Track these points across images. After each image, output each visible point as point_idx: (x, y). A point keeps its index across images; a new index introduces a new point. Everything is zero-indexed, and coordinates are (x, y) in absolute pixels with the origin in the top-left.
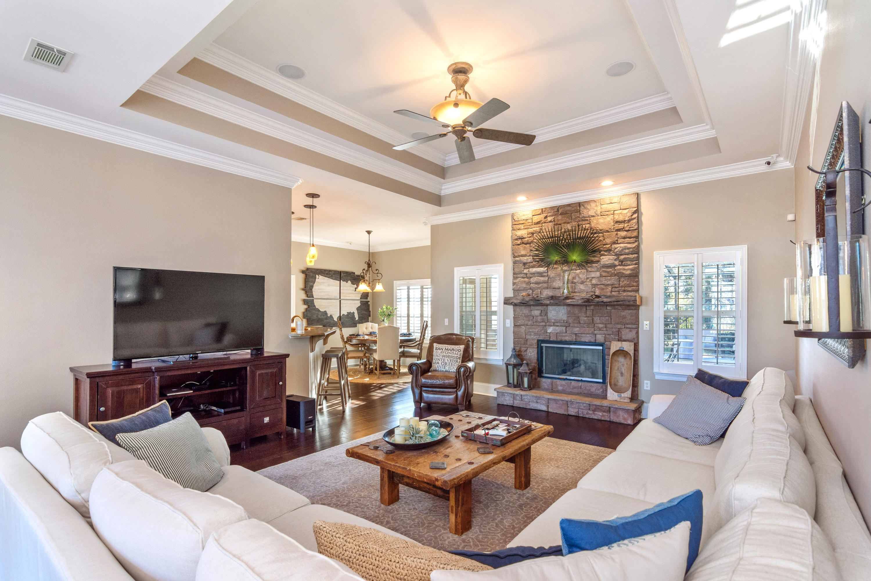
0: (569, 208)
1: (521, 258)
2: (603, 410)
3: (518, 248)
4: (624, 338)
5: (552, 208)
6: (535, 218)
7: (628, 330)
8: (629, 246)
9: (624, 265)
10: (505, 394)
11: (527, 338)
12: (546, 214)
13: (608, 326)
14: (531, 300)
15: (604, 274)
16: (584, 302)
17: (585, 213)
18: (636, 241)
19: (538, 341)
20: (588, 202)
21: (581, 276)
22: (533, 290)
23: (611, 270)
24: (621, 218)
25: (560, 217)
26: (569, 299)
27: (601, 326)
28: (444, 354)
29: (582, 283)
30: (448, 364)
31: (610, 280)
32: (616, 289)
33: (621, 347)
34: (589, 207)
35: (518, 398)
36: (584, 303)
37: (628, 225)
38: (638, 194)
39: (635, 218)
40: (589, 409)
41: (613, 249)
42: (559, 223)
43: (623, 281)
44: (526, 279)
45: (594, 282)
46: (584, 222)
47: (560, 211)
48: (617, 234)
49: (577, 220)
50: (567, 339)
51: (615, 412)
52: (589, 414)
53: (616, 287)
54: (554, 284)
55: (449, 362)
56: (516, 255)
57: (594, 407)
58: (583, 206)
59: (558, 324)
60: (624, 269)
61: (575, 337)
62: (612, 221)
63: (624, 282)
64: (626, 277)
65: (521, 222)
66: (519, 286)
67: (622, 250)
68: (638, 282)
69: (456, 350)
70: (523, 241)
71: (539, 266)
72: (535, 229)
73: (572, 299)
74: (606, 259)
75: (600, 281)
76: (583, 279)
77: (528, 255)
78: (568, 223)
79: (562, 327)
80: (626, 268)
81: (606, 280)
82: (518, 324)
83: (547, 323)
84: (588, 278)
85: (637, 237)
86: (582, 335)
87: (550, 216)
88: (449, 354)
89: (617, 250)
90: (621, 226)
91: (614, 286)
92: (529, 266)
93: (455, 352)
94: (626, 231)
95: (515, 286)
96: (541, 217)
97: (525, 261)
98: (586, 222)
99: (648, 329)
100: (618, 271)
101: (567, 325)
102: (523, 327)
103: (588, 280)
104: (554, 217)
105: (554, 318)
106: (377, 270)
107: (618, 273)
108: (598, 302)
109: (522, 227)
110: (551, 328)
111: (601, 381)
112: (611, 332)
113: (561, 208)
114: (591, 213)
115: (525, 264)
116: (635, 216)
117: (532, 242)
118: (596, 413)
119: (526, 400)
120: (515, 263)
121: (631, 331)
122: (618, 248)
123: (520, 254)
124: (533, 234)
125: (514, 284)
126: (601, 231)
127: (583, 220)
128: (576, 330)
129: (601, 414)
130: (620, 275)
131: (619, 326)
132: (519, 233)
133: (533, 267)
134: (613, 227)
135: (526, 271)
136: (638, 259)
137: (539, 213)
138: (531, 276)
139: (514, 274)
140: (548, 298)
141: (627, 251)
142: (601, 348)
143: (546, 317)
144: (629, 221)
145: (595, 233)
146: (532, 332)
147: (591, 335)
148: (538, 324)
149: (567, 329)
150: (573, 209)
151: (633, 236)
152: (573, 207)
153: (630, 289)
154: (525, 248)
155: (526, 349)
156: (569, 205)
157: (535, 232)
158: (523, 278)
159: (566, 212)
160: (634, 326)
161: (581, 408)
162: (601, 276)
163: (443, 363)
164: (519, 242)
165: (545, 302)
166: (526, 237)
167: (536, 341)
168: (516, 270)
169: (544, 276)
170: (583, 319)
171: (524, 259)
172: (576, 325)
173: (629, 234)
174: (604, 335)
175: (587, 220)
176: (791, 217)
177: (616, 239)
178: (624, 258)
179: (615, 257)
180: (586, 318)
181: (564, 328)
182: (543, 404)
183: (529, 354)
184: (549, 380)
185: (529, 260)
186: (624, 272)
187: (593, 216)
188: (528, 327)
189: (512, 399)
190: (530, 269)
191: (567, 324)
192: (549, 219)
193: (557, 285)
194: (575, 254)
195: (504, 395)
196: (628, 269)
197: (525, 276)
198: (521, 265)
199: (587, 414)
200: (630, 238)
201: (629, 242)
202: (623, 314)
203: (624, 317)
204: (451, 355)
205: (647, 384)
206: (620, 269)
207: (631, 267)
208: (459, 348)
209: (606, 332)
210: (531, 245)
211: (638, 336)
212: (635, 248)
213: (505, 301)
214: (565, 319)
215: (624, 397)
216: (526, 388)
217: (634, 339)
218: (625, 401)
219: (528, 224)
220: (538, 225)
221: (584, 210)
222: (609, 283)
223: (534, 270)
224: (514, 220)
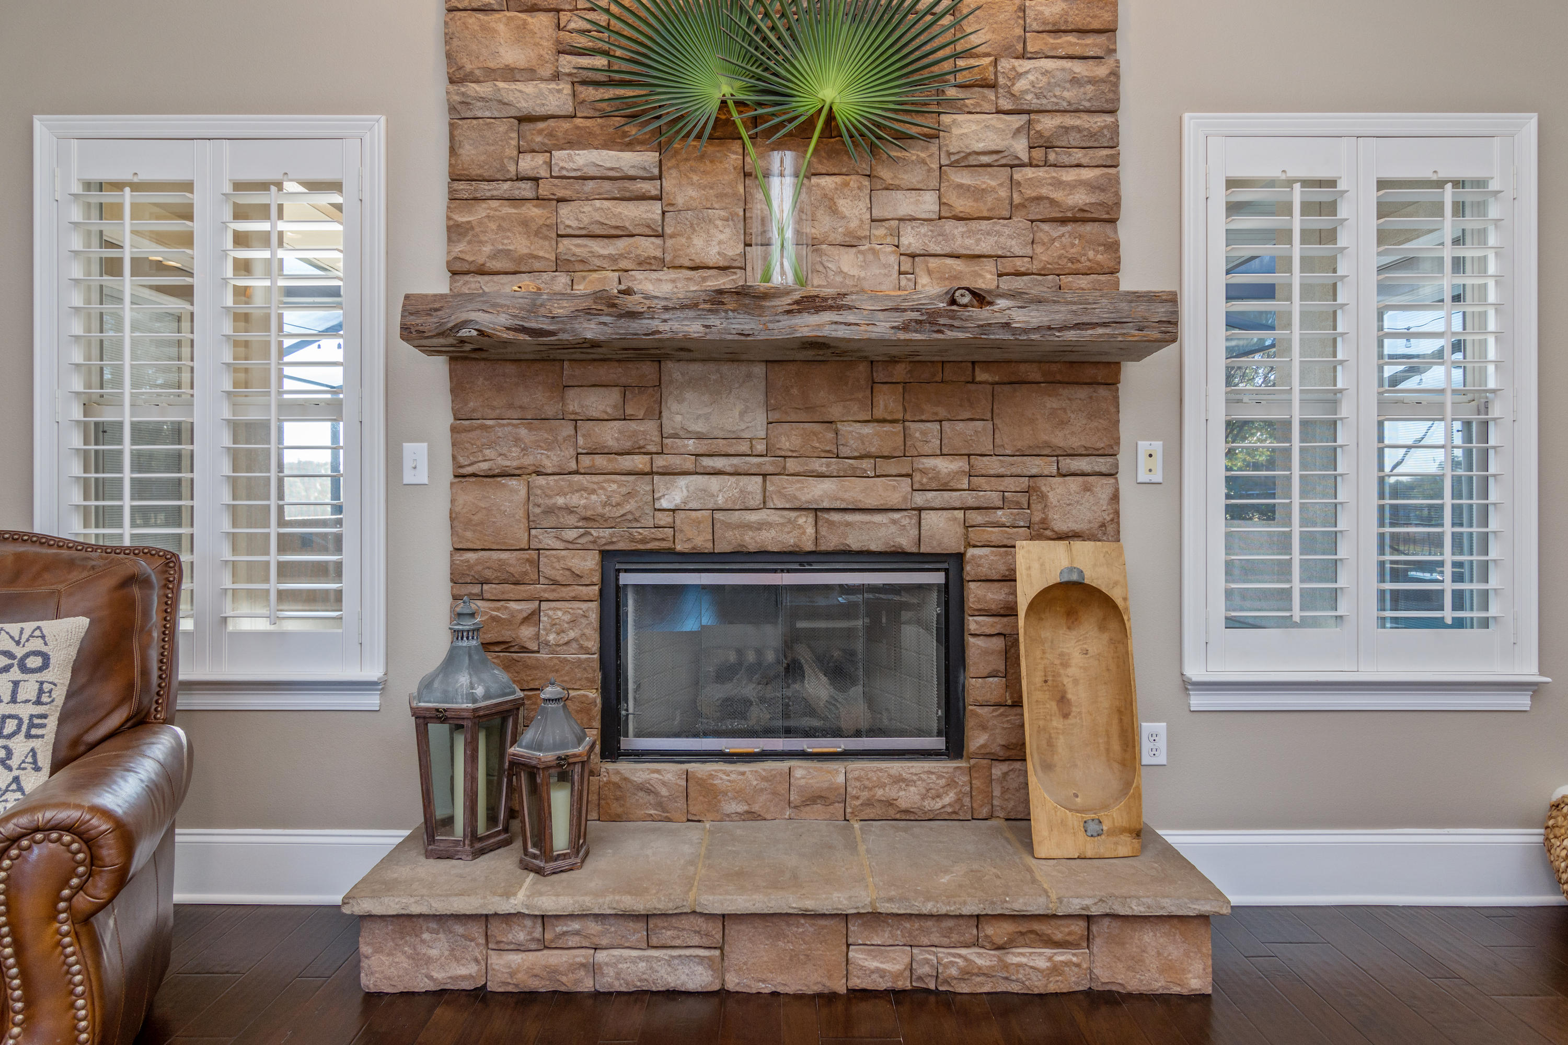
1: (501, 85)
2: (1056, 936)
3: (484, 28)
4: (1060, 520)
7: (1074, 484)
8: (1074, 70)
9: (1056, 166)
11: (536, 543)
13: (982, 464)
14: (588, 312)
15: (962, 205)
16: (904, 329)
19: (605, 555)
22: (573, 269)
23: (994, 182)
26: (818, 310)
27: (945, 465)
29: (851, 244)
31: (988, 233)
33: (1071, 570)
35: (516, 936)
40: (976, 944)
41: (1002, 80)
43: (1049, 246)
44: (533, 211)
45: (911, 239)
54: (698, 241)
56: (469, 67)
59: (720, 462)
60: (1058, 184)
61: (810, 530)
63: (1056, 247)
64: (1065, 221)
66: (487, 249)
67: (1050, 89)
68: (1113, 247)
71: (608, 144)
73: (839, 308)
74: (972, 128)
76: (854, 224)
77: (547, 71)
79: (742, 480)
80: (1069, 176)
81: (968, 233)
82: (482, 466)
83: (660, 454)
84: (876, 221)
85: (1106, 32)
86: (850, 516)
89: (1022, 87)
91: (1007, 265)
95: (462, 243)
97: (527, 106)
99: (1159, 476)
100: (1030, 193)
101: (770, 469)
102: (515, 483)
103: (880, 231)
107: (1027, 201)
108: (979, 334)
110: (683, 482)
111: (938, 743)
112: (994, 498)
115: (523, 122)
117: (568, 4)
120: (460, 112)
121: (1087, 489)
122: (1031, 77)
123: (492, 65)
125: (455, 231)
128: (821, 490)
129: (1040, 962)
131: (1035, 465)
133: (574, 143)
135: (530, 163)
136: (1110, 138)
138: (563, 192)
139: (455, 178)
140: (695, 306)
141: (1066, 95)
142: (938, 578)
143: (651, 425)
146: (570, 510)
147: (896, 516)
148: (600, 461)
149: (770, 488)
151: (1091, 23)
153: (1084, 281)
154: (521, 34)
155: (534, 605)
158: (513, 200)
160: (1101, 464)
162: (947, 212)
165: (675, 326)
167: (590, 561)
168: (468, 151)
169: (642, 197)
170: (858, 431)
171: (522, 94)
172: (818, 464)
173: (1077, 14)
174: (959, 514)
178: (1058, 130)
179: (1015, 121)
180: (867, 430)
181: (753, 484)
182: (691, 954)
184: (670, 772)
185: (552, 104)
186: (1057, 195)
188: (541, 481)
189: (473, 951)
190: (559, 153)
191: (768, 463)
193: (714, 250)
194: (833, 74)
195: (416, 934)
196: (1073, 185)
197: (529, 194)
198: (501, 125)
199: (970, 972)
200: (1080, 31)
201: (1078, 51)
203: (1058, 421)
205: (1154, 737)
206: (1040, 182)
207: (1088, 174)
208: (36, 644)
209: (969, 499)
210: (564, 17)
211: (1117, 513)
212: (1103, 81)
213: (412, 320)
214: (762, 434)
215: (1112, 832)
216: (564, 856)
217: (1103, 525)
218: (1123, 851)
222: (985, 247)
223: (581, 159)
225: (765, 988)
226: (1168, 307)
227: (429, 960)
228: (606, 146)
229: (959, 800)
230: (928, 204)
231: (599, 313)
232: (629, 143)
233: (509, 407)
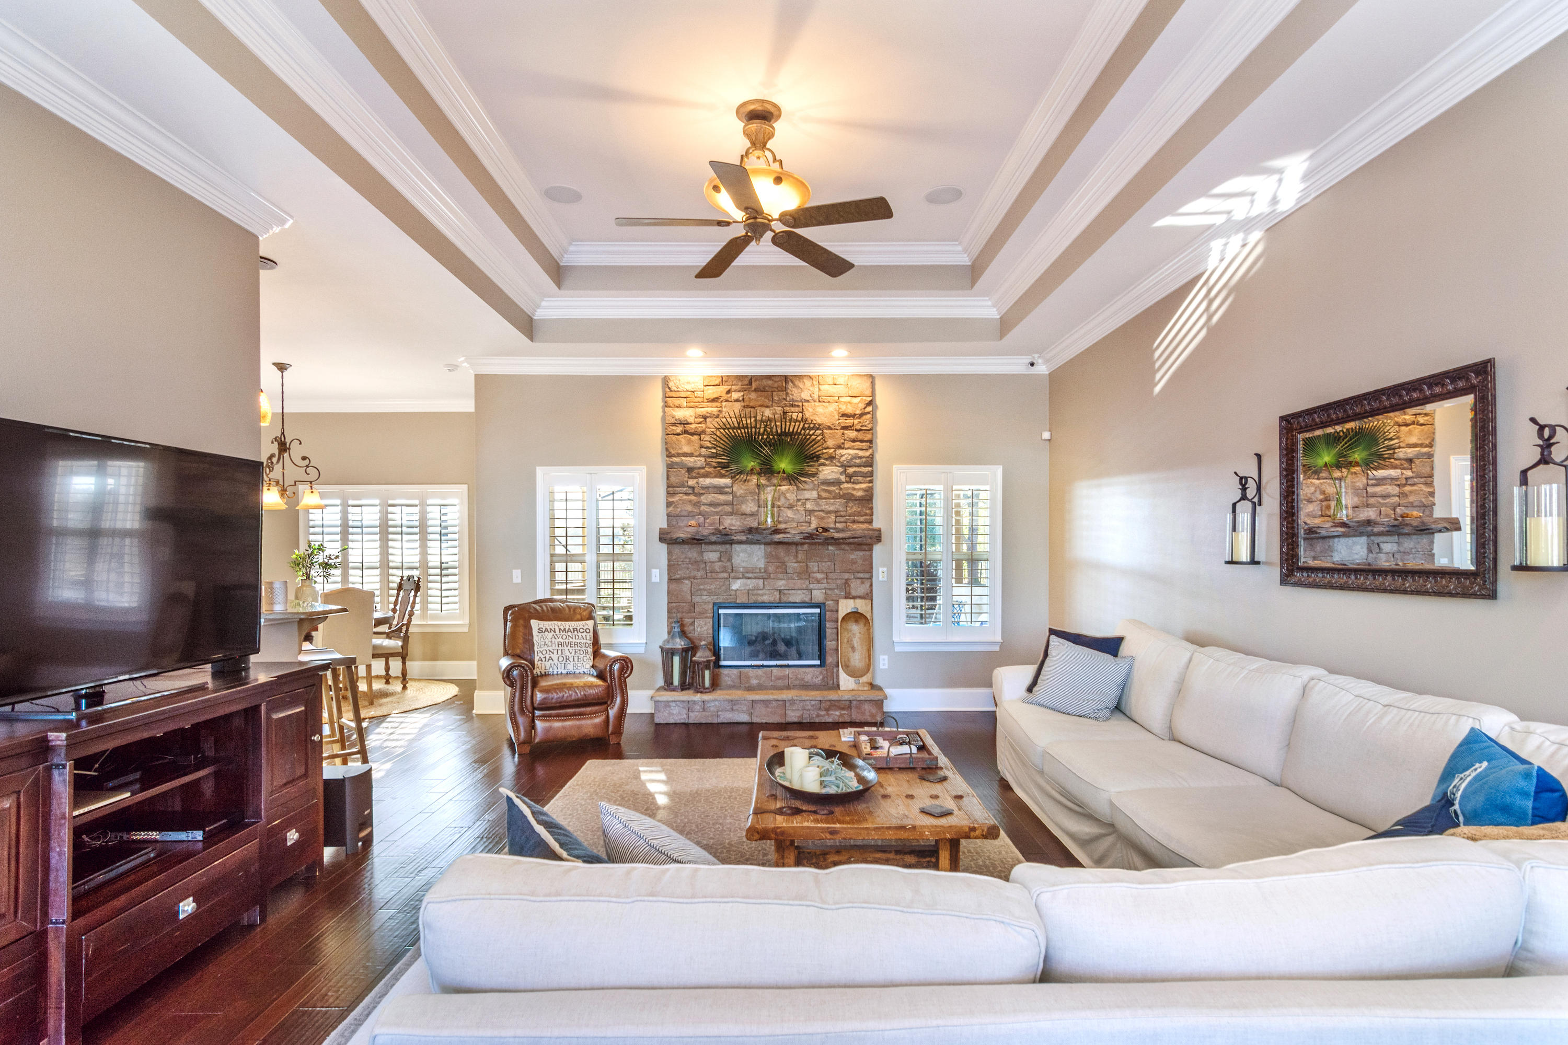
0: (770, 382)
1: (683, 458)
2: (842, 706)
3: (678, 440)
4: (854, 593)
5: (740, 378)
6: (710, 391)
7: (859, 581)
8: (861, 453)
9: (853, 483)
10: (671, 704)
11: (693, 600)
12: (730, 387)
13: (831, 575)
14: (713, 533)
15: (824, 494)
16: (804, 539)
17: (795, 393)
18: (870, 447)
19: (714, 604)
20: (800, 377)
21: (788, 495)
22: (705, 515)
23: (834, 488)
24: (850, 410)
25: (753, 395)
26: (779, 533)
27: (819, 576)
28: (560, 640)
29: (791, 507)
30: (571, 659)
31: (833, 504)
32: (842, 519)
33: (854, 608)
34: (801, 385)
35: (697, 707)
36: (803, 541)
37: (860, 422)
38: (872, 378)
39: (868, 413)
40: (820, 709)
41: (837, 457)
42: (751, 404)
43: (852, 508)
44: (692, 497)
45: (809, 506)
46: (793, 409)
47: (754, 385)
48: (843, 434)
49: (782, 404)
50: (766, 598)
51: (858, 707)
52: (821, 716)
53: (842, 516)
54: (744, 507)
55: (573, 654)
56: (673, 452)
57: (828, 703)
58: (792, 382)
59: (750, 575)
60: (854, 489)
61: (778, 596)
62: (835, 413)
63: (854, 508)
64: (856, 500)
65: (683, 395)
66: (679, 510)
67: (851, 459)
68: (871, 508)
69: (582, 630)
70: (687, 429)
71: (717, 476)
72: (709, 410)
73: (785, 533)
74: (829, 472)
75: (818, 505)
76: (791, 502)
77: (697, 454)
78: (767, 407)
79: (757, 581)
80: (856, 487)
81: (827, 504)
82: (678, 576)
83: (732, 572)
84: (798, 500)
85: (871, 441)
86: (790, 592)
87: (735, 391)
88: (571, 640)
89: (843, 458)
90: (849, 422)
91: (839, 514)
92: (698, 474)
93: (580, 634)
94: (857, 430)
95: (671, 509)
96: (721, 391)
97: (691, 465)
98: (797, 409)
99: (885, 579)
100: (845, 492)
101: (766, 577)
102: (687, 582)
103: (800, 503)
104: (742, 394)
105: (744, 564)
106: (304, 458)
107: (844, 494)
108: (827, 539)
109: (684, 402)
110: (739, 581)
111: (818, 662)
112: (834, 586)
113: (755, 381)
114: (805, 395)
115: (690, 470)
116: (869, 409)
117: (704, 432)
118: (831, 712)
119: (712, 709)
120: (670, 466)
121: (863, 583)
122: (845, 456)
123: (679, 452)
124: (705, 418)
125: (669, 504)
126: (818, 427)
127: (792, 406)
128: (781, 584)
129: (838, 713)
130: (849, 498)
131: (846, 576)
132: (680, 414)
133: (706, 475)
134: (837, 422)
135: (692, 482)
136: (871, 474)
137: (717, 382)
138: (702, 492)
139: (668, 487)
140: (743, 532)
141: (858, 461)
142: (818, 611)
143: (729, 564)
144: (861, 415)
145: (812, 429)
146: (705, 590)
147: (804, 591)
148: (714, 575)
149: (766, 583)
150: (776, 385)
151: (866, 439)
152: (775, 382)
153: (862, 519)
154: (689, 442)
155: (692, 620)
156: (769, 377)
157: (708, 415)
158: (686, 494)
159: (764, 387)
160: (867, 575)
161: (807, 708)
162: (820, 497)
163: (561, 659)
164: (679, 429)
165: (738, 537)
166: (693, 422)
167: (711, 606)
168: (673, 479)
169: (726, 493)
170: (792, 565)
171: (690, 461)
172: (781, 576)
173: (860, 436)
174: (824, 591)
175: (798, 406)
176: (1046, 435)
177: (842, 441)
178: (855, 472)
179: (841, 469)
180: (796, 565)
181: (761, 582)
182: (743, 712)
183: (699, 629)
184: (735, 671)
185: (699, 464)
186: (854, 493)
187: (808, 401)
188: (696, 581)
189: (685, 711)
190: (701, 480)
191: (765, 575)
192: (735, 395)
193: (748, 509)
194: (784, 459)
195: (670, 706)
196: (859, 489)
197: (691, 492)
198: (683, 471)
199: (818, 716)
200: (862, 441)
201: (860, 447)
202: (852, 557)
203: (854, 562)
204: (574, 640)
205: (884, 660)
206: (848, 488)
207: (864, 486)
208: (587, 627)
209: (827, 586)
210: (702, 436)
211: (872, 590)
212: (868, 457)
213: (662, 536)
214: (763, 566)
215: (863, 683)
216: (708, 688)
217: (867, 594)
218: (865, 688)
219: (697, 400)
220: (715, 404)
221: (794, 389)
222: (832, 508)
223: (707, 481)
224: (669, 388)
225: (764, 721)
226: (877, 533)
227: (673, 714)
228: (715, 477)
229: (823, 679)
230: (814, 494)
231: (717, 534)
232: (722, 476)
233: (686, 558)
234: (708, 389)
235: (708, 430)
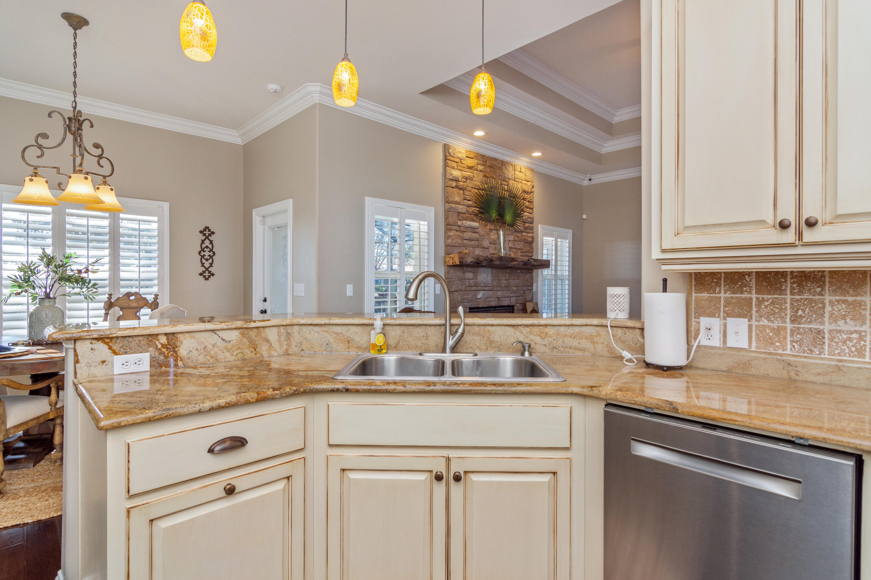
0: (496, 163)
1: (455, 205)
3: (452, 192)
4: (527, 298)
5: (483, 156)
6: (469, 161)
8: (529, 215)
9: (527, 233)
12: (478, 161)
13: (518, 288)
15: (516, 239)
17: (506, 173)
18: (532, 212)
20: (508, 163)
22: (466, 247)
23: (520, 235)
24: (526, 189)
25: (488, 169)
26: (514, 261)
27: (514, 288)
31: (519, 245)
33: (533, 307)
34: (508, 168)
36: (522, 266)
37: (529, 197)
38: (533, 171)
39: (532, 192)
42: (487, 175)
43: (526, 247)
44: (459, 233)
46: (504, 183)
47: (489, 163)
48: (524, 203)
49: (500, 179)
50: (493, 303)
53: (522, 252)
54: (483, 243)
56: (449, 200)
58: (505, 165)
59: (486, 288)
60: (528, 236)
61: (498, 302)
62: (521, 189)
64: (527, 243)
65: (456, 160)
66: (454, 241)
68: (533, 248)
70: (459, 185)
72: (468, 174)
73: (516, 261)
75: (514, 244)
77: (462, 203)
78: (494, 178)
79: (489, 292)
81: (517, 244)
82: (453, 289)
83: (478, 287)
85: (532, 209)
86: (502, 299)
87: (480, 164)
89: (524, 217)
90: (526, 195)
94: (528, 201)
95: (449, 241)
96: (474, 162)
97: (460, 210)
98: (506, 183)
99: (536, 290)
101: (493, 289)
102: (457, 293)
104: (483, 167)
105: (483, 281)
107: (524, 239)
108: (532, 265)
109: (456, 165)
110: (481, 293)
112: (519, 294)
113: (490, 160)
114: (509, 175)
115: (458, 214)
116: (533, 190)
117: (466, 188)
120: (447, 210)
121: (530, 292)
122: (526, 216)
123: (454, 200)
124: (467, 179)
125: (446, 237)
127: (504, 180)
128: (499, 294)
131: (524, 288)
132: (456, 173)
133: (466, 219)
134: (521, 195)
135: (460, 223)
136: (533, 228)
137: (472, 156)
138: (465, 230)
139: (446, 224)
141: (528, 220)
143: (477, 281)
144: (530, 193)
145: (512, 197)
146: (466, 299)
147: (508, 298)
148: (470, 288)
149: (493, 293)
150: (498, 165)
151: (531, 207)
152: (498, 163)
153: (530, 255)
154: (459, 194)
156: (495, 160)
157: (468, 177)
158: (457, 231)
159: (493, 165)
160: (531, 288)
162: (514, 240)
164: (454, 184)
166: (461, 180)
168: (448, 219)
169: (476, 232)
171: (459, 208)
172: (499, 289)
173: (529, 205)
174: (515, 298)
175: (506, 181)
176: (585, 217)
177: (523, 207)
178: (528, 226)
180: (505, 281)
181: (491, 293)
185: (463, 211)
186: (528, 238)
187: (510, 179)
188: (461, 292)
190: (464, 221)
192: (480, 167)
194: (509, 214)
197: (459, 230)
198: (455, 214)
201: (529, 212)
202: (527, 277)
203: (527, 280)
206: (525, 236)
207: (530, 235)
209: (517, 295)
210: (465, 191)
211: (533, 297)
212: (531, 218)
214: (491, 283)
219: (462, 165)
220: (471, 171)
221: (505, 170)
222: (519, 247)
223: (468, 223)
224: (449, 153)
230: (513, 238)
232: (473, 221)
233: (456, 276)
234: (468, 160)
235: (468, 187)
